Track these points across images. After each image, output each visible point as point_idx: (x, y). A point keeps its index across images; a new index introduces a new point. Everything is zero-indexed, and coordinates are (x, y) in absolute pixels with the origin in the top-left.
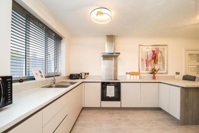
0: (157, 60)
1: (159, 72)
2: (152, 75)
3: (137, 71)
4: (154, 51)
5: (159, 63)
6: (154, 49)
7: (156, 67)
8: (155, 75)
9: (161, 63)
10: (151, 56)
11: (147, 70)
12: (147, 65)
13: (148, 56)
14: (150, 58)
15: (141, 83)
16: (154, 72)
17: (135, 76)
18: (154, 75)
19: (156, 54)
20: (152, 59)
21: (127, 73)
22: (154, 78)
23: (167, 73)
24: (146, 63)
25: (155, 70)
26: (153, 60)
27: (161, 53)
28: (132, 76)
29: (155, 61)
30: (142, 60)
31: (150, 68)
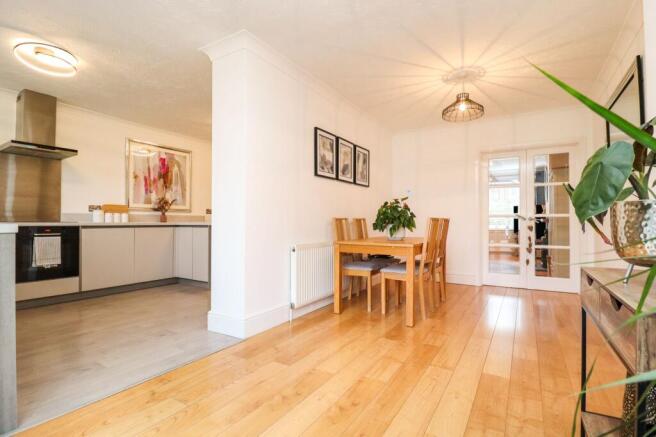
0: (171, 180)
1: (173, 207)
2: (160, 213)
3: (122, 202)
4: (163, 161)
5: (174, 187)
6: (164, 156)
7: (169, 197)
8: (166, 214)
9: (179, 188)
10: (158, 170)
11: (148, 201)
12: (146, 190)
13: (149, 169)
14: (154, 175)
15: (136, 229)
16: (162, 206)
17: (117, 215)
18: (163, 214)
19: (168, 168)
20: (160, 176)
21: (92, 208)
22: (164, 218)
23: (190, 211)
24: (146, 184)
25: (166, 203)
26: (162, 180)
27: (179, 166)
28: (108, 215)
29: (165, 183)
30: (136, 177)
31: (154, 197)
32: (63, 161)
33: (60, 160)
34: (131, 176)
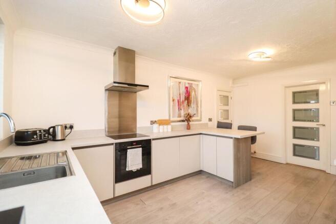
0: (191, 101)
1: (193, 118)
2: (186, 123)
3: (167, 118)
4: (187, 88)
5: (192, 105)
6: (187, 85)
7: (191, 111)
8: (190, 123)
9: (195, 106)
10: (184, 94)
11: (180, 116)
12: (179, 109)
13: (180, 94)
14: (183, 98)
16: (188, 118)
17: (165, 126)
18: (188, 124)
19: (189, 93)
20: (185, 99)
21: (153, 123)
22: (188, 128)
23: (200, 120)
24: (178, 105)
25: (190, 117)
26: (186, 101)
27: (195, 92)
28: (161, 127)
29: (188, 103)
30: (173, 100)
31: (183, 112)
32: (137, 93)
33: (136, 92)
34: (171, 100)
